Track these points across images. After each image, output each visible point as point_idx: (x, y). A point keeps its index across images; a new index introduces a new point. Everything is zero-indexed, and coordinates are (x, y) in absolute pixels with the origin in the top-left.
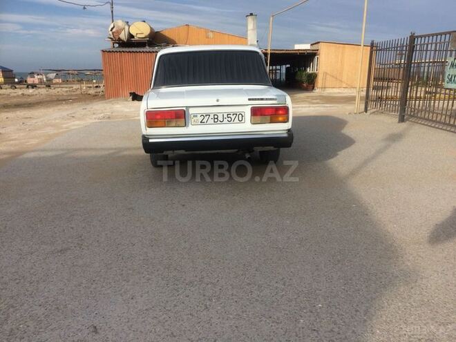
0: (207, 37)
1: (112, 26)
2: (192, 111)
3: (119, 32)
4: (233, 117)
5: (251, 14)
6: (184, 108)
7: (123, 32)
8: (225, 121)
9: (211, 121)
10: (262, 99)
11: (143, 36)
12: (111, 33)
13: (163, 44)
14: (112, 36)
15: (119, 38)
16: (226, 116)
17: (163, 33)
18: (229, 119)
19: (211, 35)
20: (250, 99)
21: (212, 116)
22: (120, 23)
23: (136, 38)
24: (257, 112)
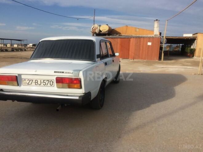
0: (136, 31)
1: (93, 27)
2: (23, 77)
3: (95, 29)
4: (47, 83)
5: (157, 20)
6: (17, 75)
7: (97, 30)
8: (42, 84)
9: (33, 84)
11: (105, 31)
12: (92, 30)
13: (114, 35)
14: (92, 31)
15: (95, 32)
16: (42, 81)
17: (115, 29)
18: (45, 84)
19: (138, 30)
20: (55, 72)
21: (34, 81)
22: (96, 26)
23: (102, 32)
24: (60, 81)
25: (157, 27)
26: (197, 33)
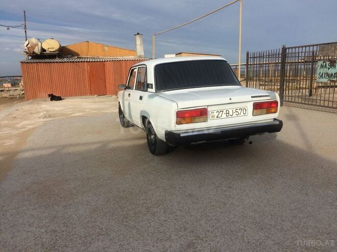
0: (104, 50)
1: (27, 42)
2: (210, 109)
3: (33, 47)
4: (239, 111)
5: (138, 34)
6: (206, 107)
7: (37, 47)
8: (234, 115)
9: (224, 116)
10: (261, 96)
11: (54, 50)
12: (26, 48)
13: (69, 56)
14: (27, 51)
15: (34, 52)
16: (234, 111)
17: (68, 47)
18: (237, 113)
19: (106, 48)
20: (252, 97)
21: (225, 112)
22: (34, 41)
23: (47, 52)
24: (258, 107)
25: (140, 45)
26: (181, 53)
